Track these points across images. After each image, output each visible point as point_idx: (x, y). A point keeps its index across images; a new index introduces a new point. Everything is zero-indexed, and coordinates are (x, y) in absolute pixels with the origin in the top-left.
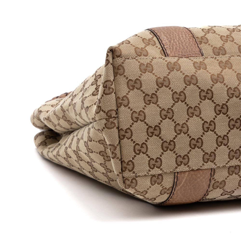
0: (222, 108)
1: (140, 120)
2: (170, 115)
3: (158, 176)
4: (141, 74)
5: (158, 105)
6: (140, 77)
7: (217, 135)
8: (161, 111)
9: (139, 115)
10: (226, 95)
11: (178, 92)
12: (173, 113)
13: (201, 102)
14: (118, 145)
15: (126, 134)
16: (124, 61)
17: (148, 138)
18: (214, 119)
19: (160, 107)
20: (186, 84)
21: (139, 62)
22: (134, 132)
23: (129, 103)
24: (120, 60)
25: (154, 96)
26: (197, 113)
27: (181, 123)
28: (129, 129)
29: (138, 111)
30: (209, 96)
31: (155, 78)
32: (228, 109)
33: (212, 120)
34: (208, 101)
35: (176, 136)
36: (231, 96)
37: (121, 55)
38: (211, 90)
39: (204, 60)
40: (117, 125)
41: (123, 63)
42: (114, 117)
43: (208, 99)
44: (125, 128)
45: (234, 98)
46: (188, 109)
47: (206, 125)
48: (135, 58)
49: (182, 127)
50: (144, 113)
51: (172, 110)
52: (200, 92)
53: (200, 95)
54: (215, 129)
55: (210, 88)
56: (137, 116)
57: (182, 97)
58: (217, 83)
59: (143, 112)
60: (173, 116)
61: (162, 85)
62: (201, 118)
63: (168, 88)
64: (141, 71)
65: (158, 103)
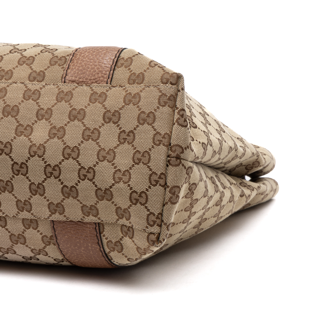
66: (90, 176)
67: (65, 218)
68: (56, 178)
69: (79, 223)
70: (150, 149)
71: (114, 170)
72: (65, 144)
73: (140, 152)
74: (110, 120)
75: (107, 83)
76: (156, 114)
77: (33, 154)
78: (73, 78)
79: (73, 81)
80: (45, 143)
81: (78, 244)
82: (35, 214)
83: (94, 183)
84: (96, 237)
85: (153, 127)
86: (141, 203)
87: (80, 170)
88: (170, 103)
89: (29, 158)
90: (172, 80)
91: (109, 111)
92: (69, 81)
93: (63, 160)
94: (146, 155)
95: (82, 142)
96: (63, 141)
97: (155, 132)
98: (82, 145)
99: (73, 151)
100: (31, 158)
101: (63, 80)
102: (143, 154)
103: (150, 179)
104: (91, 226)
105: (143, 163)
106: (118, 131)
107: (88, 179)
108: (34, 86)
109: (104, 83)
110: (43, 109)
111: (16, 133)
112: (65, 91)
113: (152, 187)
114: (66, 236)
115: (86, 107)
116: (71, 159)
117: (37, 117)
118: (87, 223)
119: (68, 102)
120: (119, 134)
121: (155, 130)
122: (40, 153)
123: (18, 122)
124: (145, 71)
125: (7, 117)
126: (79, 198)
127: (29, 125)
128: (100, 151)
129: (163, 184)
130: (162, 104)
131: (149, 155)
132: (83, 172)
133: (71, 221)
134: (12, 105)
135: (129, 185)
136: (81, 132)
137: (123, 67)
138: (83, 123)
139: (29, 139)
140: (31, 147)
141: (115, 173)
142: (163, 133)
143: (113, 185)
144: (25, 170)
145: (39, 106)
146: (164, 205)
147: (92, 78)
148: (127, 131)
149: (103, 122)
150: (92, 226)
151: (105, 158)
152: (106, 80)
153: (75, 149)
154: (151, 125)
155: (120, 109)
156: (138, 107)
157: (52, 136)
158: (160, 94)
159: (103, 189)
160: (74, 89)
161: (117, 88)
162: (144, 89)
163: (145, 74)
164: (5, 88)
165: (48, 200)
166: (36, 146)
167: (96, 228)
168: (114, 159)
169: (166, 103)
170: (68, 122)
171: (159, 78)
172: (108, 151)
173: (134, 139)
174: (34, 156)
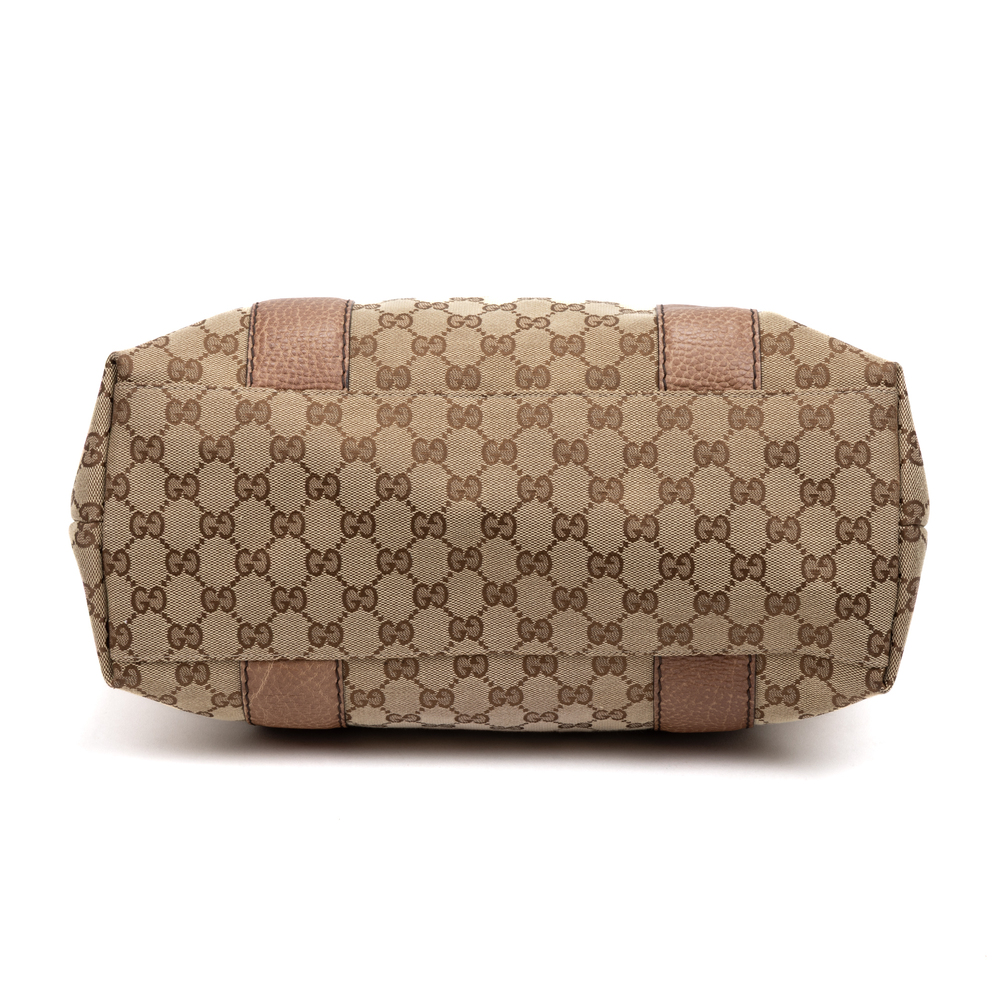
0: (360, 521)
1: (151, 534)
2: (225, 528)
3: (195, 667)
4: (167, 427)
5: (197, 504)
6: (162, 432)
7: (345, 584)
8: (202, 518)
9: (150, 521)
10: (373, 491)
11: (251, 475)
12: (233, 525)
13: (307, 502)
14: (97, 586)
15: (117, 564)
16: (134, 390)
17: (168, 578)
18: (338, 546)
19: (202, 509)
20: (274, 457)
21: (169, 396)
22: (133, 560)
23: (127, 492)
24: (125, 387)
25: (189, 480)
26: (295, 528)
27: (253, 550)
28: (122, 551)
29: (147, 512)
30: (331, 490)
31: (198, 438)
32: (374, 525)
33: (334, 547)
34: (327, 501)
35: (238, 579)
36: (386, 494)
37: (128, 375)
38: (336, 478)
39: (340, 401)
40: (97, 539)
41: (129, 395)
42: (92, 521)
43: (327, 497)
44: (113, 550)
45: (394, 499)
46: (273, 519)
47: (316, 560)
48: (160, 387)
49: (255, 558)
50: (162, 519)
51: (231, 518)
52: (308, 480)
53: (307, 488)
54: (339, 569)
55: (333, 471)
56: (144, 524)
57: (260, 489)
58: (354, 459)
59: (159, 515)
60: (233, 531)
61: (214, 454)
62: (303, 541)
63: (226, 465)
64: (168, 418)
65: (198, 498)
66: (755, 571)
67: (690, 651)
68: (683, 579)
69: (717, 658)
70: (869, 514)
71: (801, 558)
72: (697, 512)
73: (849, 521)
74: (780, 460)
75: (755, 388)
76: (871, 444)
77: (634, 536)
78: (684, 380)
79: (684, 386)
80: (657, 512)
81: (707, 697)
82: (626, 647)
83: (763, 584)
84: (746, 682)
85: (868, 471)
86: (857, 615)
87: (733, 561)
88: (892, 421)
89: (626, 544)
90: (888, 378)
91: (775, 443)
92: (676, 385)
93: (697, 545)
94: (862, 524)
95: (732, 507)
96: (692, 506)
97: (873, 481)
98: (734, 513)
99: (715, 525)
100: (630, 544)
101: (662, 383)
102: (856, 523)
103: (873, 570)
104: (740, 662)
105: (858, 539)
106: (799, 482)
107: (752, 577)
108: (604, 399)
109: (749, 387)
110: (633, 444)
111: (591, 497)
112: (674, 406)
113: (878, 584)
114: (684, 684)
115: (726, 438)
116: (713, 542)
117: (626, 461)
118: (733, 657)
119: (687, 428)
120: (802, 487)
121: (873, 476)
122: (649, 532)
123: (591, 473)
124: (827, 360)
125: (565, 464)
126: (728, 614)
127: (613, 478)
128: (770, 522)
129: (895, 576)
130: (878, 425)
131: (869, 525)
132: (740, 564)
133: (702, 655)
134: (571, 439)
135: (834, 584)
136: (728, 489)
137: (777, 354)
138: (727, 469)
139: (621, 506)
140: (627, 522)
141: (804, 563)
142: (888, 481)
143: (804, 585)
144: (617, 566)
145: (626, 439)
146: (896, 615)
147: (723, 378)
148: (817, 481)
149: (765, 465)
150: (744, 662)
151: (781, 535)
152: (750, 381)
153: (721, 522)
154: (863, 466)
155: (797, 438)
156: (832, 433)
157: (667, 498)
158: (871, 406)
159: (783, 594)
160: (690, 403)
161: (779, 397)
162: (835, 397)
163: (829, 366)
164: (544, 404)
165: (660, 621)
166: (637, 520)
167: (749, 665)
168: (799, 536)
169: (884, 422)
170: (696, 470)
171: (862, 373)
172: (786, 522)
173: (833, 496)
174: (637, 539)
